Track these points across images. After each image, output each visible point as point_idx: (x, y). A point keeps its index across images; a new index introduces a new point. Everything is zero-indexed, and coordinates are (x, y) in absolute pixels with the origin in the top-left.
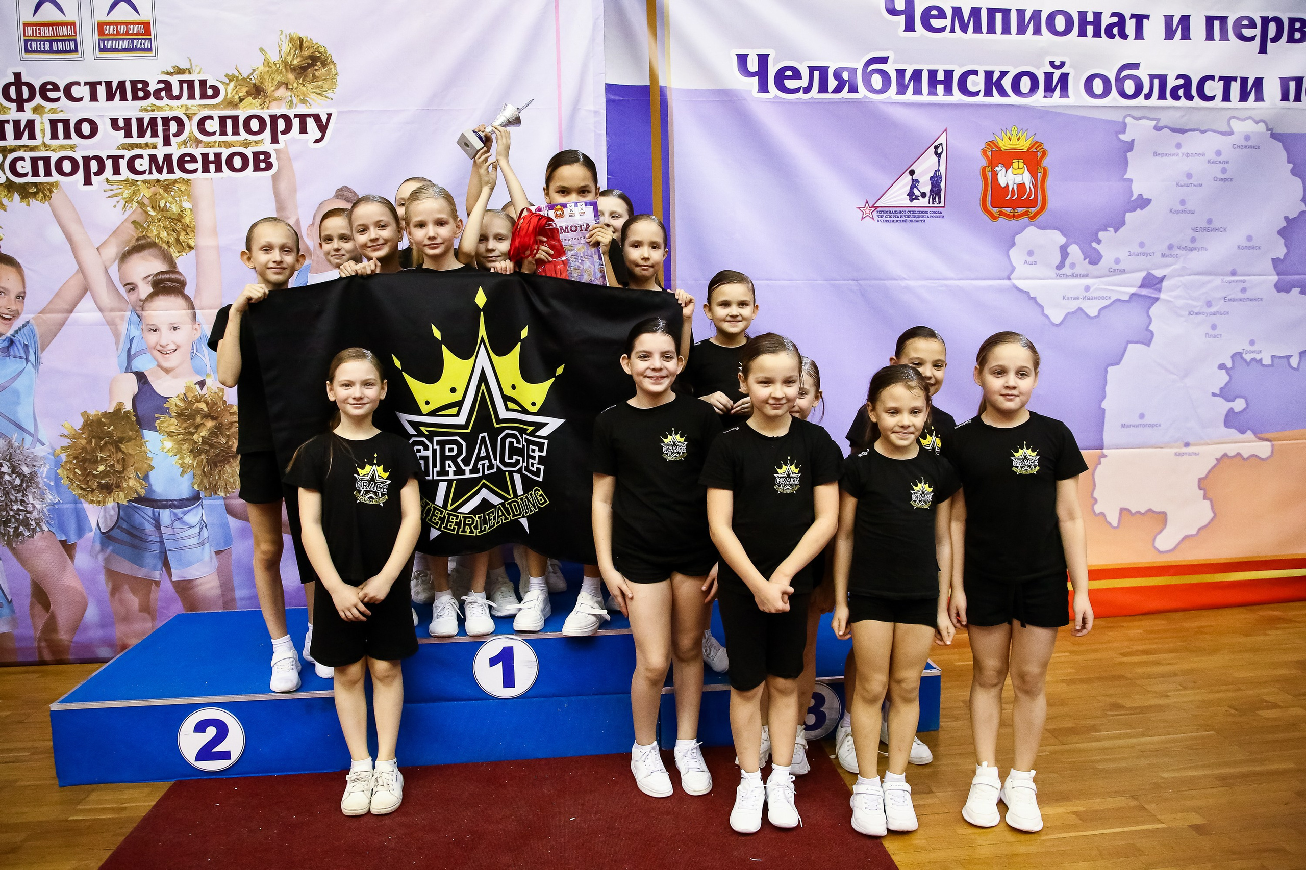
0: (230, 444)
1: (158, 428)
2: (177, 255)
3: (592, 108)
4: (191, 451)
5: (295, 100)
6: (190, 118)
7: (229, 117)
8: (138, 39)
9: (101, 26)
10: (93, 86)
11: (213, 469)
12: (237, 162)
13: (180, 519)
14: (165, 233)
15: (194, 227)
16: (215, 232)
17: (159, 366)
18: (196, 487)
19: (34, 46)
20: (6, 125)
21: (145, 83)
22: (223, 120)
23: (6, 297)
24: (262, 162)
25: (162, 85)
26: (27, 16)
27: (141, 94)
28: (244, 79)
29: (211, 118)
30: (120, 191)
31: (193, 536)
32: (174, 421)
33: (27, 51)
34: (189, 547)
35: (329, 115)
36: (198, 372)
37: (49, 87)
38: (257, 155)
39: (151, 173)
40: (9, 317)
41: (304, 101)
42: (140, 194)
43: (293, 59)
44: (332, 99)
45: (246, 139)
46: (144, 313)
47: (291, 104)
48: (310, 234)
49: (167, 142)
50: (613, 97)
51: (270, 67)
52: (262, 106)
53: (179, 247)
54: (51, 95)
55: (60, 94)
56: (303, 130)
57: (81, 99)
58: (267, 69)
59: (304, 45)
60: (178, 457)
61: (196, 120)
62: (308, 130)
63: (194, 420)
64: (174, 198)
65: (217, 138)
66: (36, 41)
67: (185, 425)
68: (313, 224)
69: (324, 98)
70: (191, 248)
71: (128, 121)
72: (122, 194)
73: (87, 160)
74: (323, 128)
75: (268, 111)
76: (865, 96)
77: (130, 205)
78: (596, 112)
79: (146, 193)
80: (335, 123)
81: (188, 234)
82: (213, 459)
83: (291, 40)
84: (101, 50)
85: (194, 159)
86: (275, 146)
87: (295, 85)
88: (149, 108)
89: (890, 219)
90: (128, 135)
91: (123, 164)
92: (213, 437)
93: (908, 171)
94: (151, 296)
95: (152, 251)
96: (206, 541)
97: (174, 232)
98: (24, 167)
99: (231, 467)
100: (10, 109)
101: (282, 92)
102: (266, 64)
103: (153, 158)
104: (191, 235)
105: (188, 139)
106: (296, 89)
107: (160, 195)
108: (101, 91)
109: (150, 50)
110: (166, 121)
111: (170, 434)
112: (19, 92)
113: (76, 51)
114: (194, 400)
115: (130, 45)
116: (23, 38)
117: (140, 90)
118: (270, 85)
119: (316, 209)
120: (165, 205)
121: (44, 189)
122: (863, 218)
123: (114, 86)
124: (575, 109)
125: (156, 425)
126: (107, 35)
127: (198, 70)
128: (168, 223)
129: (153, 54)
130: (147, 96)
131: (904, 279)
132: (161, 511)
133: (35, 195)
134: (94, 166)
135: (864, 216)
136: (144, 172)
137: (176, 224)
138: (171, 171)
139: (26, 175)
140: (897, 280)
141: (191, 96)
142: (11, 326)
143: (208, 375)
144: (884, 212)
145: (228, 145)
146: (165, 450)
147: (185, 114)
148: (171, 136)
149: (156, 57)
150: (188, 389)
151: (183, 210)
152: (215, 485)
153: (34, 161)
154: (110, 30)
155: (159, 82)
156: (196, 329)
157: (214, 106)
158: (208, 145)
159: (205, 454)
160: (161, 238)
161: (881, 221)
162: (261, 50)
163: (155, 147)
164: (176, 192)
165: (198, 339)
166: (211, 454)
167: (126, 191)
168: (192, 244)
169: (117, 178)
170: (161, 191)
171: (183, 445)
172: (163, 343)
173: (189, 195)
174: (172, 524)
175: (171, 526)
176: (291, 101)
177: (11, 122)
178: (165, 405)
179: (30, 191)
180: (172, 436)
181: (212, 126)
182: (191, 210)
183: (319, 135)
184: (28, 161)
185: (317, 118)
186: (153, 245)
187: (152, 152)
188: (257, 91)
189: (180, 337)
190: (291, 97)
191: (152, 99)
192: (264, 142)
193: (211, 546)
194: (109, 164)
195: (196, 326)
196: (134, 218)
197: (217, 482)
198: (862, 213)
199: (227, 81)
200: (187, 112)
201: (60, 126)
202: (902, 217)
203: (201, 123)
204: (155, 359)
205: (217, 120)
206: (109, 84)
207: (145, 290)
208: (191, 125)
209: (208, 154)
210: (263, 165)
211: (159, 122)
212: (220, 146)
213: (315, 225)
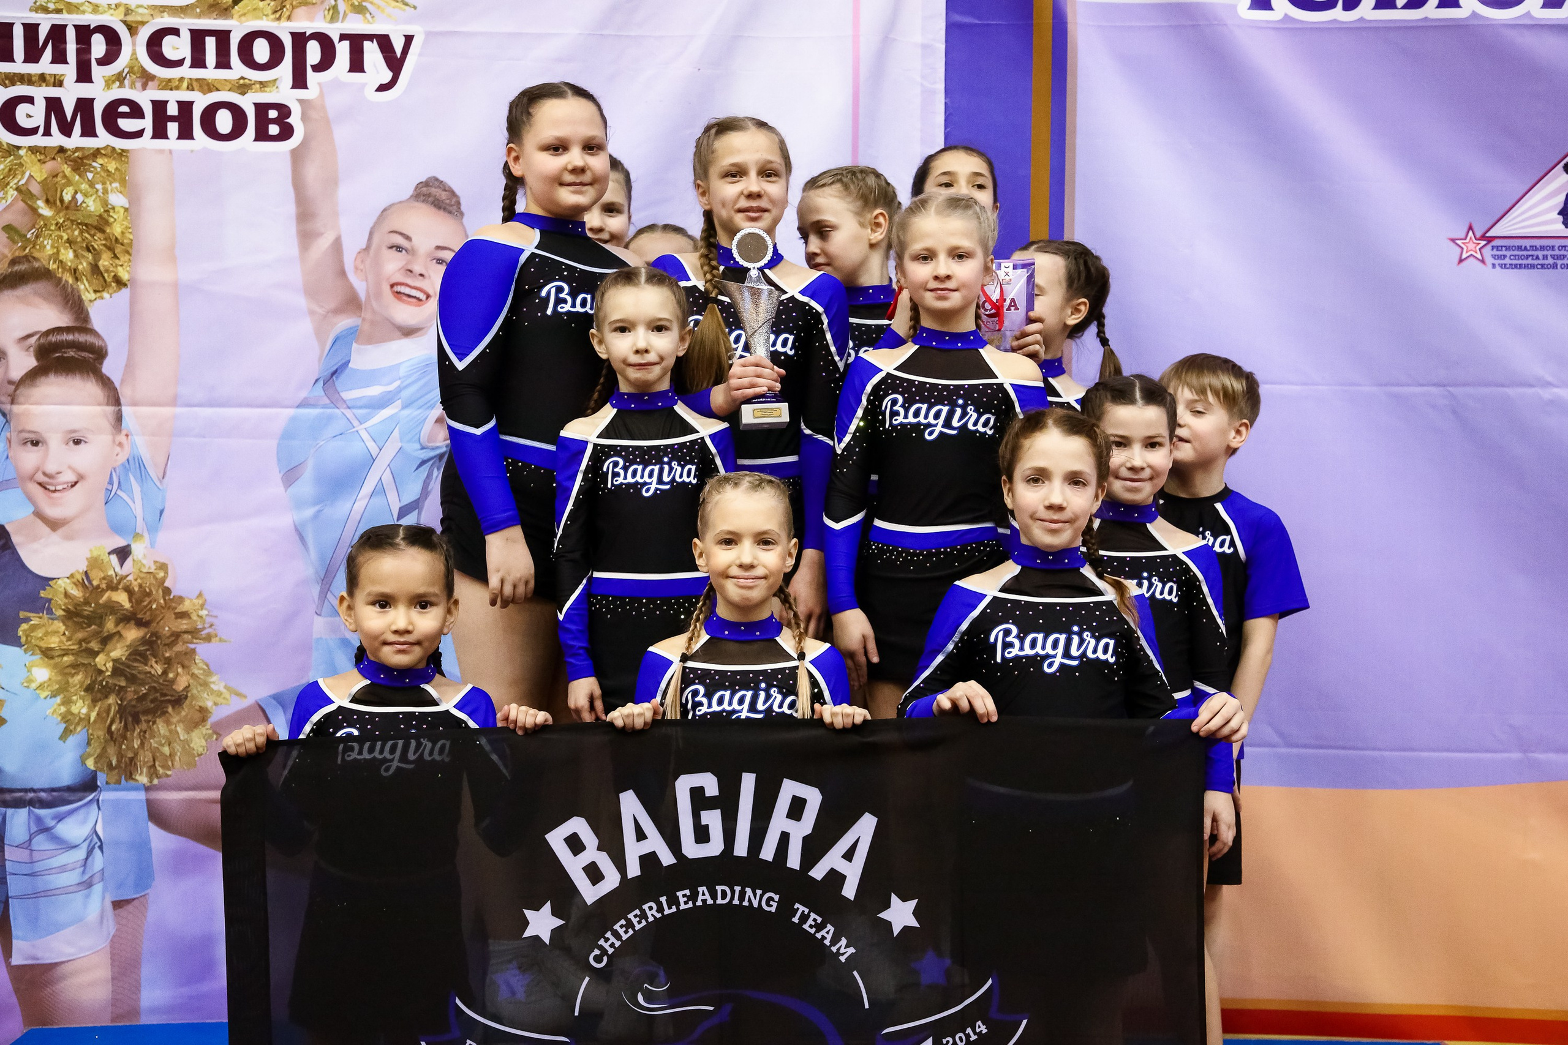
0: (171, 675)
1: (23, 640)
2: (93, 296)
3: (918, 39)
4: (89, 689)
5: (342, 7)
6: (132, 29)
7: (211, 33)
11: (130, 726)
12: (224, 121)
13: (45, 830)
14: (70, 254)
15: (131, 244)
16: (171, 255)
17: (39, 514)
18: (90, 764)
22: (198, 37)
24: (273, 123)
29: (175, 32)
31: (70, 867)
32: (61, 627)
34: (58, 892)
35: (409, 39)
36: (117, 529)
38: (261, 109)
39: (47, 133)
41: (359, 9)
42: (23, 173)
44: (415, 8)
45: (242, 78)
46: (16, 409)
47: (334, 14)
48: (361, 267)
49: (84, 75)
50: (958, 18)
52: (278, 15)
53: (97, 282)
56: (357, 65)
60: (58, 700)
61: (145, 34)
62: (366, 67)
63: (101, 625)
64: (92, 184)
65: (186, 71)
67: (80, 635)
68: (367, 248)
69: (400, 5)
70: (120, 283)
71: (6, 29)
74: (395, 64)
75: (289, 24)
76: (1474, 14)
78: (925, 47)
79: (36, 172)
80: (420, 55)
81: (116, 257)
82: (134, 706)
85: (136, 112)
86: (300, 93)
88: (51, 6)
89: (1520, 262)
90: (6, 56)
92: (136, 660)
93: (1562, 164)
94: (32, 376)
95: (42, 286)
96: (97, 878)
97: (89, 251)
99: (168, 723)
103: (54, 105)
104: (124, 258)
105: (126, 70)
107: (65, 176)
110: (84, 34)
111: (47, 653)
114: (104, 586)
119: (374, 219)
120: (74, 198)
122: (1461, 261)
124: (887, 39)
125: (20, 633)
128: (76, 233)
131: (1549, 384)
132: (10, 811)
135: (1464, 256)
136: (33, 131)
137: (93, 236)
138: (89, 131)
140: (1531, 386)
143: (137, 536)
144: (1508, 248)
145: (207, 86)
146: (34, 686)
147: (125, 22)
148: (94, 63)
150: (95, 563)
151: (108, 209)
152: (132, 759)
156: (120, 444)
157: (182, 10)
158: (167, 85)
159: (117, 695)
160: (61, 262)
161: (1501, 266)
163: (58, 83)
164: (97, 173)
165: (123, 465)
166: (130, 696)
168: (124, 275)
170: (67, 170)
171: (73, 676)
172: (51, 468)
174: (30, 840)
175: (27, 845)
176: (335, 8)
178: (43, 594)
180: (52, 658)
181: (177, 48)
182: (126, 210)
183: (387, 76)
185: (384, 43)
186: (42, 275)
187: (53, 92)
189: (84, 458)
192: (279, 86)
193: (105, 890)
195: (121, 438)
196: (9, 218)
197: (136, 754)
198: (1459, 250)
200: (129, 18)
202: (1545, 257)
203: (155, 43)
204: (31, 499)
205: (186, 36)
207: (22, 362)
208: (134, 44)
209: (164, 104)
210: (274, 130)
211: (71, 35)
212: (190, 88)
213: (372, 251)
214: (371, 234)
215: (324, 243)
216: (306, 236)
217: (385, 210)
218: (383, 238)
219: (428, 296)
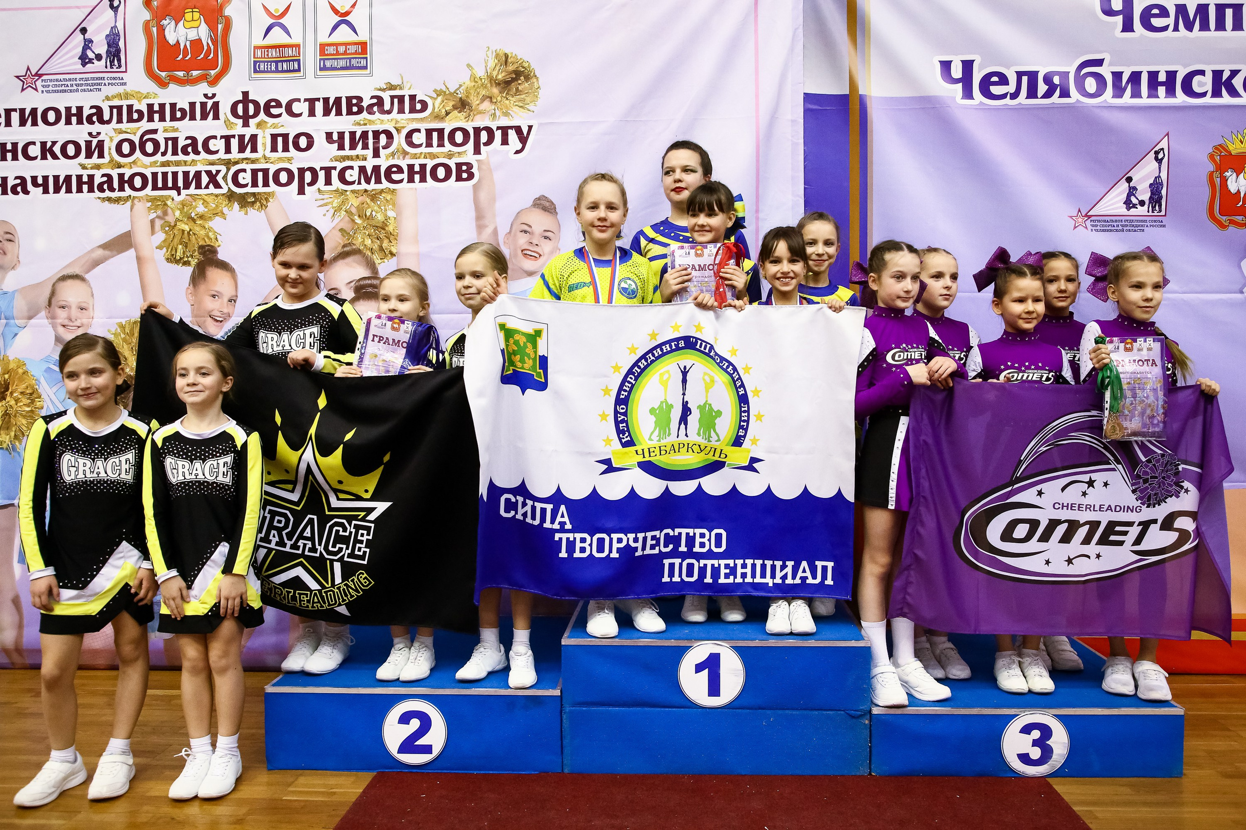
2: (380, 261)
3: (789, 117)
5: (498, 113)
6: (398, 130)
7: (435, 130)
8: (356, 58)
9: (323, 46)
10: (312, 102)
12: (441, 173)
14: (370, 241)
15: (397, 236)
16: (416, 240)
19: (262, 67)
20: (232, 139)
21: (360, 99)
22: (429, 132)
23: (220, 300)
24: (464, 172)
25: (375, 101)
26: (258, 41)
27: (355, 109)
28: (451, 94)
29: (419, 131)
30: (331, 200)
33: (255, 71)
35: (530, 127)
37: (273, 104)
38: (459, 165)
39: (359, 183)
40: (221, 319)
41: (506, 114)
42: (348, 203)
43: (498, 74)
44: (534, 112)
45: (450, 151)
48: (507, 242)
49: (376, 154)
50: (810, 106)
51: (476, 82)
52: (467, 119)
53: (382, 255)
54: (274, 111)
55: (282, 110)
56: (505, 142)
57: (300, 115)
58: (473, 84)
59: (509, 60)
61: (404, 132)
62: (509, 141)
64: (380, 207)
65: (423, 149)
66: (264, 62)
68: (510, 232)
69: (526, 111)
70: (392, 254)
71: (341, 135)
72: (332, 203)
73: (302, 171)
74: (523, 140)
75: (472, 123)
76: (1078, 101)
77: (338, 214)
78: (793, 121)
79: (354, 202)
80: (536, 135)
81: (390, 242)
83: (497, 56)
84: (321, 69)
85: (400, 170)
86: (478, 157)
87: (499, 98)
88: (362, 122)
89: (1104, 228)
90: (341, 147)
91: (335, 174)
93: (1125, 178)
94: (353, 301)
95: (356, 257)
97: (378, 239)
98: (245, 178)
100: (236, 124)
101: (486, 105)
102: (472, 79)
103: (362, 169)
104: (394, 242)
105: (396, 151)
106: (500, 102)
107: (367, 204)
108: (319, 106)
109: (365, 68)
110: (376, 134)
112: (246, 110)
113: (299, 70)
115: (348, 64)
116: (253, 60)
117: (354, 105)
118: (475, 99)
119: (513, 217)
120: (371, 214)
121: (261, 199)
122: (1075, 227)
123: (331, 102)
124: (773, 118)
126: (328, 55)
127: (409, 87)
128: (372, 231)
129: (368, 71)
130: (360, 112)
133: (253, 203)
134: (308, 177)
135: (1077, 225)
136: (353, 183)
137: (380, 232)
138: (378, 181)
139: (246, 186)
141: (401, 111)
142: (222, 328)
144: (1098, 221)
145: (433, 156)
147: (395, 127)
148: (381, 148)
149: (371, 74)
151: (387, 218)
153: (254, 172)
154: (331, 50)
155: (372, 97)
157: (422, 120)
158: (415, 156)
161: (1095, 230)
162: (469, 66)
163: (366, 159)
164: (382, 201)
167: (336, 201)
168: (394, 250)
169: (328, 188)
170: (368, 201)
173: (394, 205)
176: (495, 114)
177: (237, 137)
179: (249, 200)
181: (419, 138)
182: (395, 218)
183: (520, 146)
184: (249, 172)
185: (518, 130)
186: (357, 252)
187: (362, 163)
188: (463, 105)
190: (495, 110)
191: (365, 114)
192: (467, 154)
194: (322, 175)
196: (342, 225)
198: (1074, 222)
199: (435, 96)
200: (397, 126)
201: (280, 140)
202: (1118, 226)
203: (409, 135)
205: (423, 132)
206: (326, 100)
207: (347, 294)
208: (399, 138)
209: (414, 165)
210: (465, 175)
211: (370, 135)
212: (425, 157)
213: (512, 234)
214: (512, 225)
215: (489, 230)
216: (480, 228)
217: (519, 213)
218: (518, 227)
219: (540, 255)
